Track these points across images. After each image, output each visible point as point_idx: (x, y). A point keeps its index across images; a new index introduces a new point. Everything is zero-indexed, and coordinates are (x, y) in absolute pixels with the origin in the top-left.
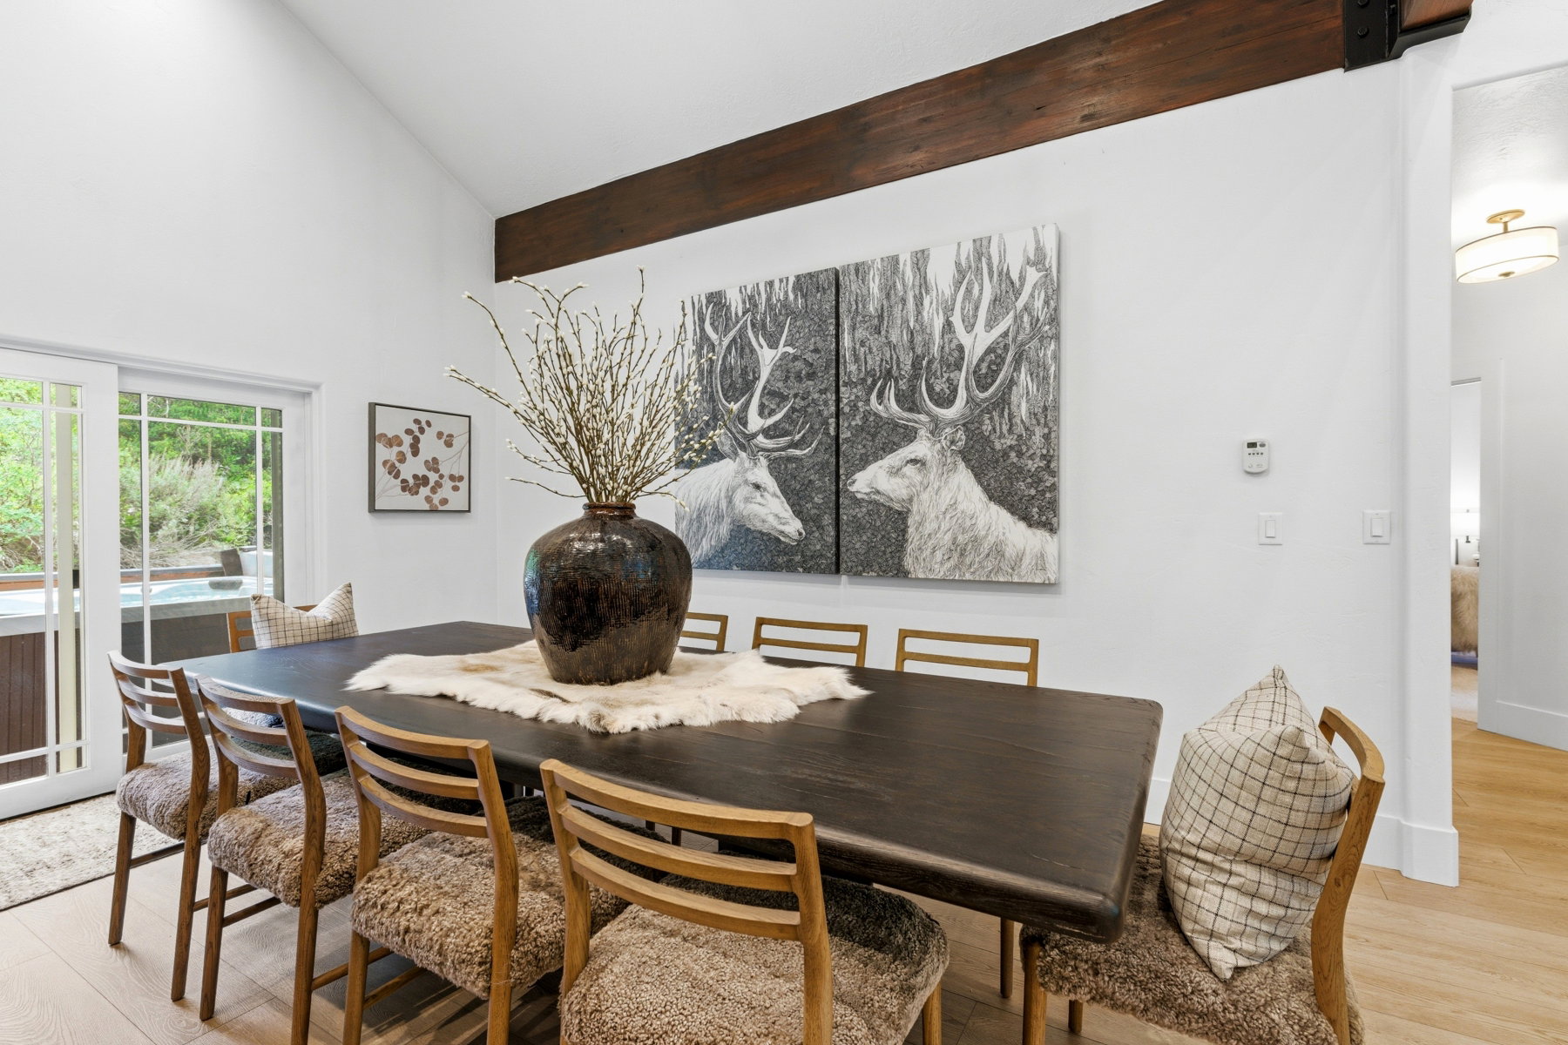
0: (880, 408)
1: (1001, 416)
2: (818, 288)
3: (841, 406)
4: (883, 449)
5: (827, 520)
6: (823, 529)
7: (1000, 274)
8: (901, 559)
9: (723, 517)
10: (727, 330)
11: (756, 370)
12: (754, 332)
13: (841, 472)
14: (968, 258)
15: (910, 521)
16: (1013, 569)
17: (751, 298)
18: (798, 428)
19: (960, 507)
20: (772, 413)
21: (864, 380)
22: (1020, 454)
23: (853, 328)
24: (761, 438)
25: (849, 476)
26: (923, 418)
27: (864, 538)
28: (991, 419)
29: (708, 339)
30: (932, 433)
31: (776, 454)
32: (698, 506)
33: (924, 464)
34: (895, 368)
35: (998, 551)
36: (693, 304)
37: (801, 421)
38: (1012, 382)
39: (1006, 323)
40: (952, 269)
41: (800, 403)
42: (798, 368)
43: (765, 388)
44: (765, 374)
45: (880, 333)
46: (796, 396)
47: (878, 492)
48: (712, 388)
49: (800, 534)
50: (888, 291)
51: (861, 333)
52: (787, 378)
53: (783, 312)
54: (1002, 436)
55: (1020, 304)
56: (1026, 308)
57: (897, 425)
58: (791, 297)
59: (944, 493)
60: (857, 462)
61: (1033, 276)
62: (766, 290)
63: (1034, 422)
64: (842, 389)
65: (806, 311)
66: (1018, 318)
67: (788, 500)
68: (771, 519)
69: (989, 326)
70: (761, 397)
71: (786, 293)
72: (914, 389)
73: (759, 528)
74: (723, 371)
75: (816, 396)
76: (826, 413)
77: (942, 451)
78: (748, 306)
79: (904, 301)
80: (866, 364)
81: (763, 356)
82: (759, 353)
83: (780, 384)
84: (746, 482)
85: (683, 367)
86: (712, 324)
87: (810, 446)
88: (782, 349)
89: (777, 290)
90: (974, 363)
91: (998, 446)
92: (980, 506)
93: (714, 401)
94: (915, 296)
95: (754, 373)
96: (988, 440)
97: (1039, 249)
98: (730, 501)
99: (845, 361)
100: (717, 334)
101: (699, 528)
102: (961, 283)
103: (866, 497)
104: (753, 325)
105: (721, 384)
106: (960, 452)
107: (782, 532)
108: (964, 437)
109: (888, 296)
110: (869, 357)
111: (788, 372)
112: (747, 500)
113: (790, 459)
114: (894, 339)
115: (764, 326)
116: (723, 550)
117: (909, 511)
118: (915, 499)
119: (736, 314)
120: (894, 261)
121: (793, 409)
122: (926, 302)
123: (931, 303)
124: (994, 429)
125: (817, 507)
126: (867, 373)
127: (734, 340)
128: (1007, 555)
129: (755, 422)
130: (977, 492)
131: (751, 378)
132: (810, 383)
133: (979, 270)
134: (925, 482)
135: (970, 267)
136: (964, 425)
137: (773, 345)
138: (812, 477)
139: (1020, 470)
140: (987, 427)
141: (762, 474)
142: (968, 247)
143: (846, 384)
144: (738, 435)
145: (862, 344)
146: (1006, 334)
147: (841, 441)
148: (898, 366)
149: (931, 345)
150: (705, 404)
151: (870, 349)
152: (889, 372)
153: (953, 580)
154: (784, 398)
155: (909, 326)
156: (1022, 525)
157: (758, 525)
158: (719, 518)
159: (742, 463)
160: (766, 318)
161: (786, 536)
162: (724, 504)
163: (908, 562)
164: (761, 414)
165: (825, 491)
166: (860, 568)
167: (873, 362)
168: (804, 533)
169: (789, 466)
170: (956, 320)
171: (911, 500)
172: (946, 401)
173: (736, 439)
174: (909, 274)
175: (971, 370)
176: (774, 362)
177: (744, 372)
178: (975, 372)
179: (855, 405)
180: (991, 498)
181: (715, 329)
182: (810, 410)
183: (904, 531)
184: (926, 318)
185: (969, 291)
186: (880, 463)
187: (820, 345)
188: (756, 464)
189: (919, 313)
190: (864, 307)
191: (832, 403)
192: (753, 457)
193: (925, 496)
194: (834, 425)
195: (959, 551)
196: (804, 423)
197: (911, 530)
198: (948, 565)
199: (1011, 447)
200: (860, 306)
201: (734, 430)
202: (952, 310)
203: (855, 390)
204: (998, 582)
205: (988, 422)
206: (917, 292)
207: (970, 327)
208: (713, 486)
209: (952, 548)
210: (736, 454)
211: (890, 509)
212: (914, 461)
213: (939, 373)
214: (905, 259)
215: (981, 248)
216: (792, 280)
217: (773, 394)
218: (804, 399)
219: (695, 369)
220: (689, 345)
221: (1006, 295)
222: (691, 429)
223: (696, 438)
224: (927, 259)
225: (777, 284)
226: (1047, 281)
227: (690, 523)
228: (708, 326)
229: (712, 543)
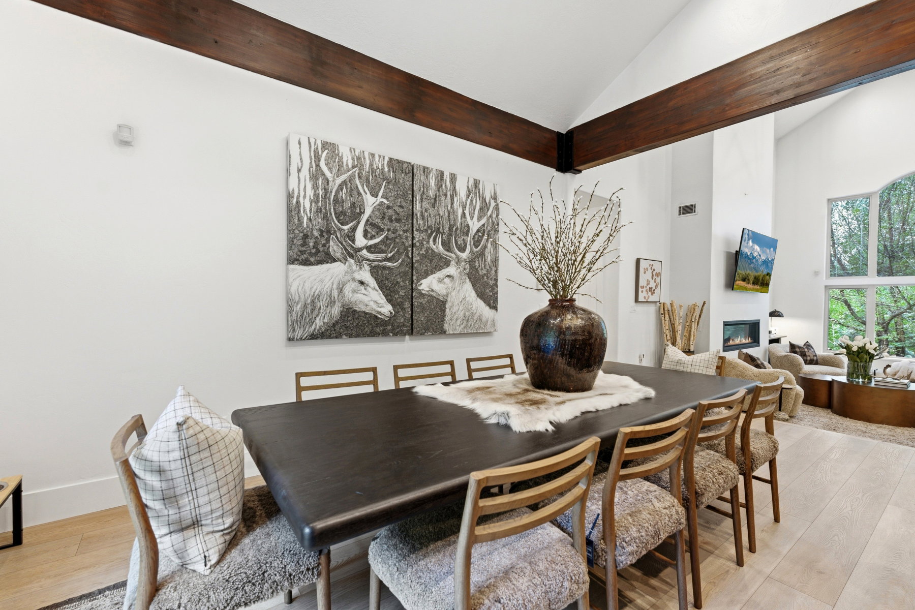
0: (434, 247)
1: (482, 260)
2: (402, 170)
3: (414, 241)
4: (435, 268)
5: (407, 305)
6: (405, 310)
7: (483, 198)
8: (443, 325)
9: (335, 302)
10: (339, 173)
11: (362, 207)
12: (360, 182)
13: (414, 278)
14: (472, 186)
15: (447, 306)
16: (485, 326)
17: (359, 158)
18: (390, 249)
19: (467, 299)
20: (373, 237)
21: (426, 231)
22: (488, 278)
23: (422, 201)
24: (364, 252)
25: (419, 280)
26: (453, 255)
27: (426, 315)
28: (478, 260)
29: (323, 174)
30: (457, 263)
31: (376, 264)
32: (312, 294)
33: (453, 278)
34: (441, 228)
35: (480, 319)
36: (310, 143)
37: (392, 246)
38: (485, 247)
39: (484, 221)
40: (466, 189)
41: (391, 235)
42: (390, 214)
43: (368, 220)
44: (368, 212)
45: (434, 208)
46: (389, 230)
47: (433, 291)
48: (325, 208)
49: (391, 313)
50: (439, 187)
51: (425, 204)
53: (381, 177)
54: (482, 269)
55: (489, 213)
56: (491, 216)
57: (442, 257)
58: (386, 169)
59: (461, 292)
60: (423, 274)
61: (493, 204)
62: (369, 158)
63: (492, 265)
64: (415, 233)
65: (395, 182)
66: (488, 219)
67: (383, 293)
68: (372, 304)
69: (479, 219)
70: (365, 225)
71: (383, 165)
72: (449, 240)
73: (364, 310)
74: (336, 201)
75: (401, 233)
76: (407, 244)
77: (460, 273)
78: (356, 163)
79: (446, 195)
80: (428, 222)
81: (367, 199)
82: (364, 196)
83: (379, 221)
84: (354, 279)
85: (299, 187)
86: (327, 164)
87: (397, 261)
88: (380, 199)
89: (377, 162)
90: (473, 234)
91: (481, 273)
92: (474, 299)
93: (328, 220)
94: (451, 195)
95: (360, 209)
96: (478, 271)
97: (495, 194)
98: (341, 291)
99: (417, 217)
100: (331, 173)
101: (313, 310)
102: (469, 196)
103: (427, 293)
104: (360, 177)
105: (334, 209)
106: (467, 274)
107: (379, 312)
108: (469, 268)
109: (439, 191)
110: (429, 219)
111: (384, 214)
112: (354, 291)
113: (384, 268)
114: (441, 213)
115: (368, 181)
116: (334, 325)
117: (446, 301)
118: (449, 295)
119: (347, 165)
120: (442, 173)
121: (387, 238)
122: (455, 199)
123: (457, 201)
124: (479, 265)
125: (402, 297)
126: (429, 227)
127: (344, 183)
128: (483, 321)
129: (360, 241)
130: (473, 293)
131: (357, 210)
132: (398, 225)
133: (475, 193)
134: (454, 287)
135: (472, 191)
136: (469, 262)
137: (375, 195)
138: (399, 280)
139: (488, 284)
140: (477, 264)
141: (365, 275)
142: (471, 182)
143: (417, 230)
144: (347, 247)
145: (426, 211)
146: (484, 225)
147: (414, 261)
148: (443, 227)
149: (457, 221)
150: (320, 220)
151: (430, 215)
152: (439, 229)
153: (464, 333)
154: (382, 230)
155: (448, 209)
156: (488, 308)
157: (363, 307)
158: (331, 303)
159: (350, 266)
160: (369, 176)
161: (382, 314)
162: (335, 293)
163: (446, 326)
164: (365, 236)
165: (406, 288)
166: (424, 331)
167: (431, 222)
168: (394, 313)
169: (385, 272)
170: (467, 212)
171: (447, 295)
172: (463, 250)
173: (346, 249)
174: (448, 183)
175: (472, 237)
176: (375, 205)
177: (353, 205)
178: (473, 239)
179: (422, 243)
180: (478, 296)
181: (330, 169)
182: (397, 240)
183: (444, 311)
184: (455, 208)
185: (472, 201)
186: (434, 275)
187: (404, 204)
188: (361, 268)
189: (452, 203)
190: (427, 191)
191: (410, 239)
192: (359, 262)
193: (453, 294)
194: (411, 251)
195: (466, 319)
197: (447, 310)
198: (462, 326)
199: (485, 274)
200: (425, 190)
201: (344, 243)
202: (466, 207)
203: (422, 235)
204: (480, 333)
205: (477, 262)
206: (452, 193)
207: (472, 218)
208: (327, 280)
209: (464, 318)
210: (346, 260)
211: (438, 299)
212: (449, 276)
213: (460, 235)
214: (446, 174)
215: (476, 183)
216: (387, 159)
217: (373, 225)
218: (394, 233)
219: (310, 192)
220: (305, 172)
221: (484, 208)
222: (306, 237)
223: (311, 244)
224: (456, 179)
225: (377, 158)
226: (497, 207)
227: (305, 306)
228: (322, 164)
229: (326, 320)
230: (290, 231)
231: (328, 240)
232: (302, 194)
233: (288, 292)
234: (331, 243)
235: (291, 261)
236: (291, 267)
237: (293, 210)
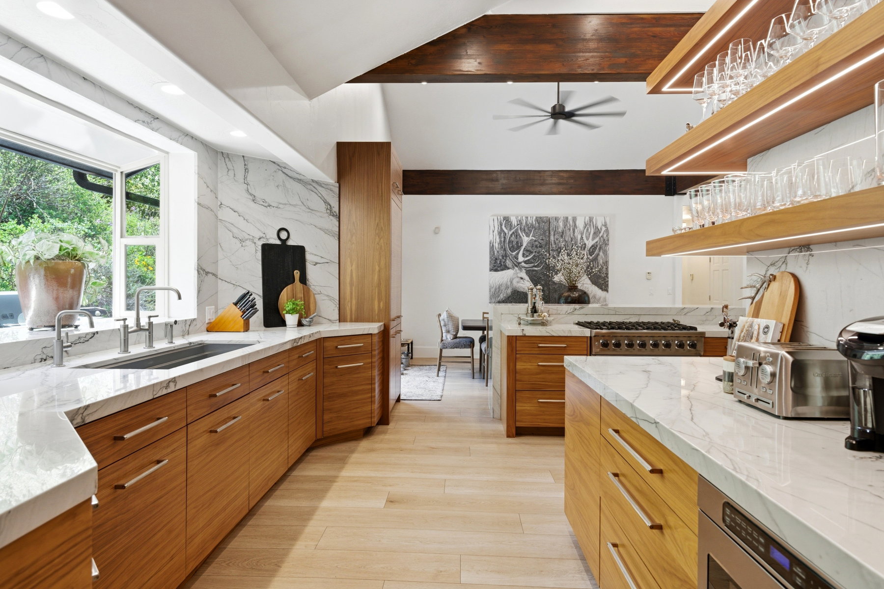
1: (596, 263)
2: (543, 222)
3: (550, 256)
5: (546, 289)
7: (596, 227)
9: (509, 287)
10: (511, 229)
12: (521, 231)
13: (550, 275)
14: (587, 221)
16: (598, 301)
17: (520, 221)
19: (585, 286)
20: (527, 256)
21: (557, 250)
22: (600, 273)
23: (554, 235)
24: (523, 264)
25: (553, 277)
27: (558, 294)
28: (593, 263)
29: (504, 231)
31: (528, 269)
32: (499, 284)
35: (594, 297)
36: (498, 219)
38: (598, 255)
39: (597, 239)
40: (583, 223)
42: (536, 244)
43: (524, 249)
44: (525, 244)
45: (562, 237)
46: (535, 252)
47: (561, 281)
48: (505, 246)
50: (565, 226)
51: (556, 236)
52: (533, 246)
53: (531, 227)
54: (595, 268)
55: (601, 235)
56: (602, 236)
58: (534, 223)
60: (556, 273)
61: (604, 229)
62: (525, 219)
63: (604, 265)
64: (550, 252)
65: (539, 228)
66: (600, 238)
68: (526, 288)
69: (593, 239)
70: (524, 251)
71: (532, 221)
75: (542, 253)
79: (570, 229)
80: (558, 245)
81: (524, 239)
83: (530, 248)
84: (518, 277)
85: (493, 239)
86: (505, 227)
87: (540, 267)
88: (531, 238)
89: (529, 220)
90: (589, 248)
91: (594, 270)
92: (590, 285)
93: (506, 251)
94: (573, 229)
95: (521, 244)
96: (592, 269)
97: (605, 222)
98: (511, 282)
99: (552, 244)
101: (499, 291)
102: (585, 227)
103: (558, 282)
104: (520, 229)
105: (509, 246)
109: (565, 228)
110: (559, 243)
112: (518, 282)
114: (567, 239)
115: (524, 230)
116: (508, 298)
119: (514, 225)
120: (567, 218)
122: (576, 231)
124: (593, 266)
126: (558, 248)
127: (513, 233)
128: (597, 298)
129: (521, 259)
130: (589, 282)
131: (520, 245)
132: (541, 249)
133: (590, 225)
135: (588, 224)
137: (528, 236)
138: (541, 276)
139: (600, 276)
141: (523, 274)
142: (587, 218)
143: (552, 250)
145: (557, 239)
146: (597, 242)
147: (551, 267)
149: (577, 242)
150: (502, 252)
151: (560, 241)
154: (532, 253)
155: (571, 237)
156: (600, 290)
157: (521, 289)
158: (507, 288)
159: (516, 270)
160: (525, 228)
162: (509, 283)
164: (523, 256)
165: (545, 280)
169: (533, 273)
170: (584, 236)
173: (514, 263)
174: (571, 222)
176: (528, 241)
177: (517, 243)
178: (589, 251)
180: (593, 283)
181: (507, 229)
182: (540, 257)
184: (576, 235)
185: (588, 230)
187: (544, 238)
188: (521, 271)
189: (574, 233)
191: (548, 255)
192: (520, 269)
196: (538, 260)
199: (598, 270)
200: (556, 229)
201: (513, 260)
202: (583, 234)
203: (555, 252)
207: (588, 239)
208: (505, 278)
210: (514, 268)
214: (570, 218)
215: (591, 219)
216: (534, 218)
217: (527, 251)
218: (538, 253)
219: (498, 240)
220: (496, 232)
221: (597, 232)
222: (496, 259)
223: (499, 262)
224: (576, 220)
225: (529, 218)
226: (607, 231)
227: (496, 289)
228: (503, 227)
229: (505, 295)
230: (491, 258)
231: (506, 260)
232: (495, 241)
233: (490, 284)
234: (507, 261)
235: (491, 270)
236: (491, 272)
237: (492, 248)
